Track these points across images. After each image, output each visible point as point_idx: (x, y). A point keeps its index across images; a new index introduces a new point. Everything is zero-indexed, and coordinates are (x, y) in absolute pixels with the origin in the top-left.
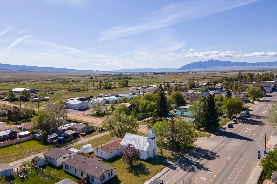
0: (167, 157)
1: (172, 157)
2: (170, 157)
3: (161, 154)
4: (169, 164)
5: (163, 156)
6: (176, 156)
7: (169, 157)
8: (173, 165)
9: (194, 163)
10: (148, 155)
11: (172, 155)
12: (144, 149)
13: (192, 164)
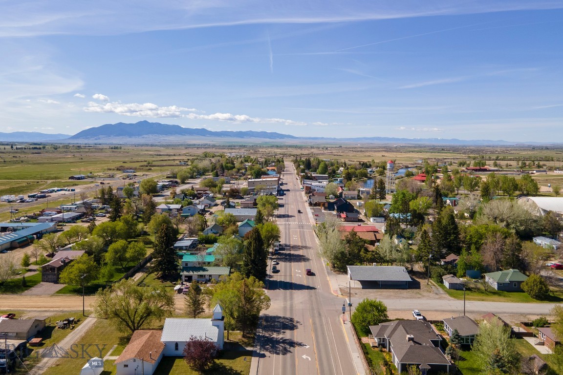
0: (238, 342)
1: (245, 340)
4: (251, 352)
7: (241, 341)
8: (256, 351)
9: (279, 340)
11: (243, 337)
13: (278, 342)
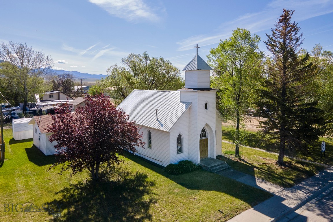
0: (257, 168)
1: (279, 170)
2: (269, 168)
3: (233, 156)
4: (267, 195)
5: (243, 162)
6: (296, 169)
7: (266, 168)
8: (284, 199)
10: (180, 151)
11: (277, 163)
12: (162, 125)
